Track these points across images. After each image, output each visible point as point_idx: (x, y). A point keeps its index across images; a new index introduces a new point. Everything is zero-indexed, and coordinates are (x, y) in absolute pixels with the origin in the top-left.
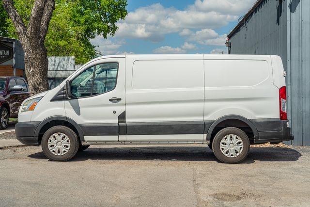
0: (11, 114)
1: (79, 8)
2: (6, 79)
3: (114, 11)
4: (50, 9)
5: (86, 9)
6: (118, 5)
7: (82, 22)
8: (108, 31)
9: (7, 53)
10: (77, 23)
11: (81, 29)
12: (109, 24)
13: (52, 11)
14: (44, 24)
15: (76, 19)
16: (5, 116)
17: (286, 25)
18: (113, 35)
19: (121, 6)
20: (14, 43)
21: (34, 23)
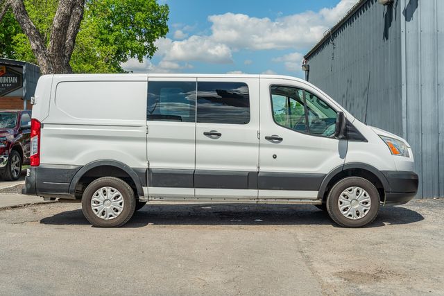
0: (24, 160)
1: (107, 23)
2: (17, 113)
3: (152, 27)
4: (77, 18)
5: (115, 24)
6: (157, 19)
7: (111, 41)
8: (144, 53)
9: (15, 80)
10: (106, 42)
11: (111, 49)
12: (145, 44)
13: (80, 21)
14: (69, 38)
15: (103, 36)
16: (17, 162)
17: (400, 38)
18: (151, 58)
19: (160, 21)
20: (24, 67)
21: (57, 36)
